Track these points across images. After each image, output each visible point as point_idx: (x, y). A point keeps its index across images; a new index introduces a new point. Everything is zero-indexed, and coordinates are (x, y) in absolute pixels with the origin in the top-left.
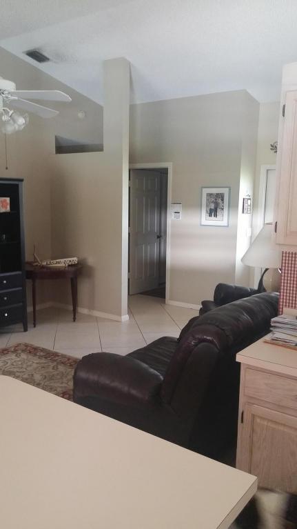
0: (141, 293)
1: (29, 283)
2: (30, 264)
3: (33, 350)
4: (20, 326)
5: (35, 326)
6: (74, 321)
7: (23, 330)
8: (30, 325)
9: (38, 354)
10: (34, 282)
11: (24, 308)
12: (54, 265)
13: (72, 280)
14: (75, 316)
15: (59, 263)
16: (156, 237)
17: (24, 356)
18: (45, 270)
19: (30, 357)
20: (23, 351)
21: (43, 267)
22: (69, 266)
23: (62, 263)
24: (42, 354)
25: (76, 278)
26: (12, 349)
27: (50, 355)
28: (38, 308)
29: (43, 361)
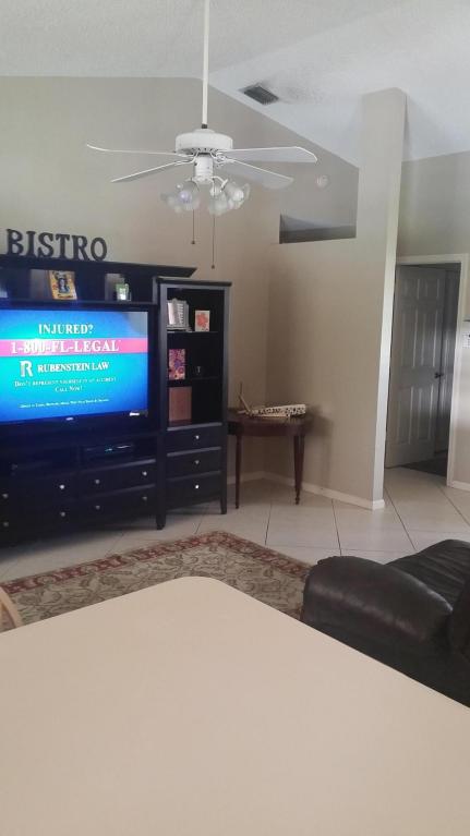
0: (406, 466)
1: (232, 440)
2: (234, 411)
3: (235, 544)
4: (216, 506)
5: (237, 507)
6: (297, 503)
7: (220, 511)
8: (230, 506)
9: (242, 550)
10: (239, 438)
11: (223, 478)
12: (270, 415)
13: (296, 438)
14: (298, 494)
15: (277, 411)
16: (434, 376)
17: (221, 551)
18: (255, 422)
19: (231, 554)
20: (221, 543)
21: (253, 417)
22: (292, 416)
23: (281, 412)
24: (247, 550)
25: (303, 436)
26: (205, 540)
27: (261, 554)
28: (242, 479)
29: (250, 561)
